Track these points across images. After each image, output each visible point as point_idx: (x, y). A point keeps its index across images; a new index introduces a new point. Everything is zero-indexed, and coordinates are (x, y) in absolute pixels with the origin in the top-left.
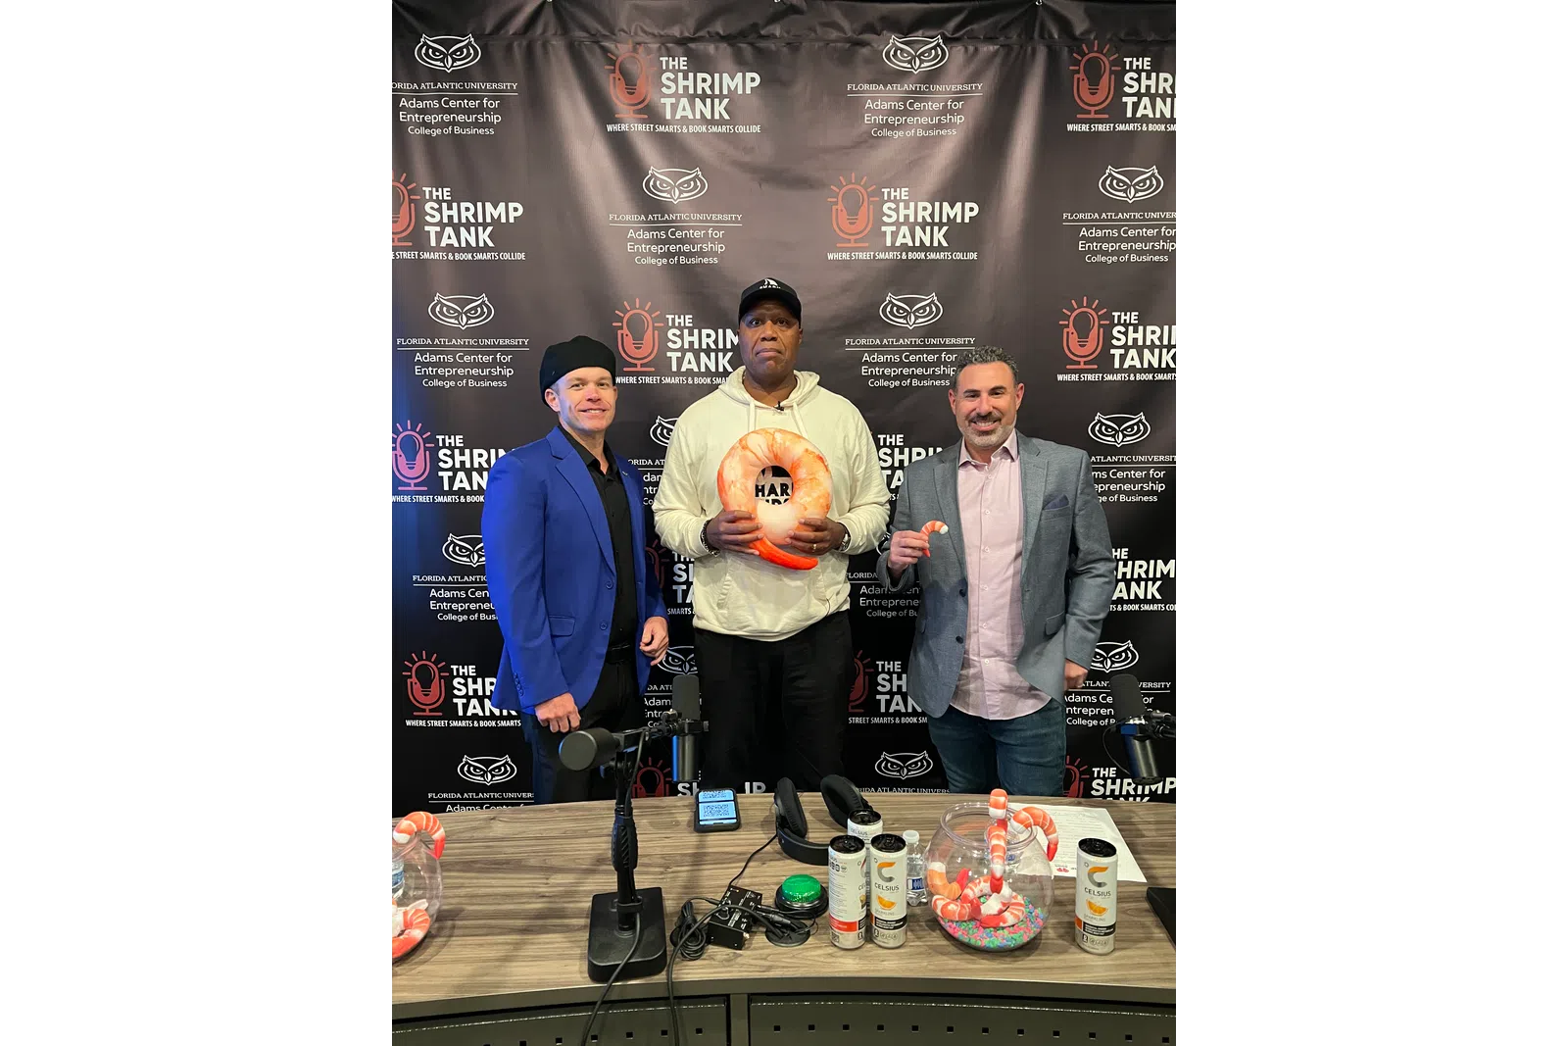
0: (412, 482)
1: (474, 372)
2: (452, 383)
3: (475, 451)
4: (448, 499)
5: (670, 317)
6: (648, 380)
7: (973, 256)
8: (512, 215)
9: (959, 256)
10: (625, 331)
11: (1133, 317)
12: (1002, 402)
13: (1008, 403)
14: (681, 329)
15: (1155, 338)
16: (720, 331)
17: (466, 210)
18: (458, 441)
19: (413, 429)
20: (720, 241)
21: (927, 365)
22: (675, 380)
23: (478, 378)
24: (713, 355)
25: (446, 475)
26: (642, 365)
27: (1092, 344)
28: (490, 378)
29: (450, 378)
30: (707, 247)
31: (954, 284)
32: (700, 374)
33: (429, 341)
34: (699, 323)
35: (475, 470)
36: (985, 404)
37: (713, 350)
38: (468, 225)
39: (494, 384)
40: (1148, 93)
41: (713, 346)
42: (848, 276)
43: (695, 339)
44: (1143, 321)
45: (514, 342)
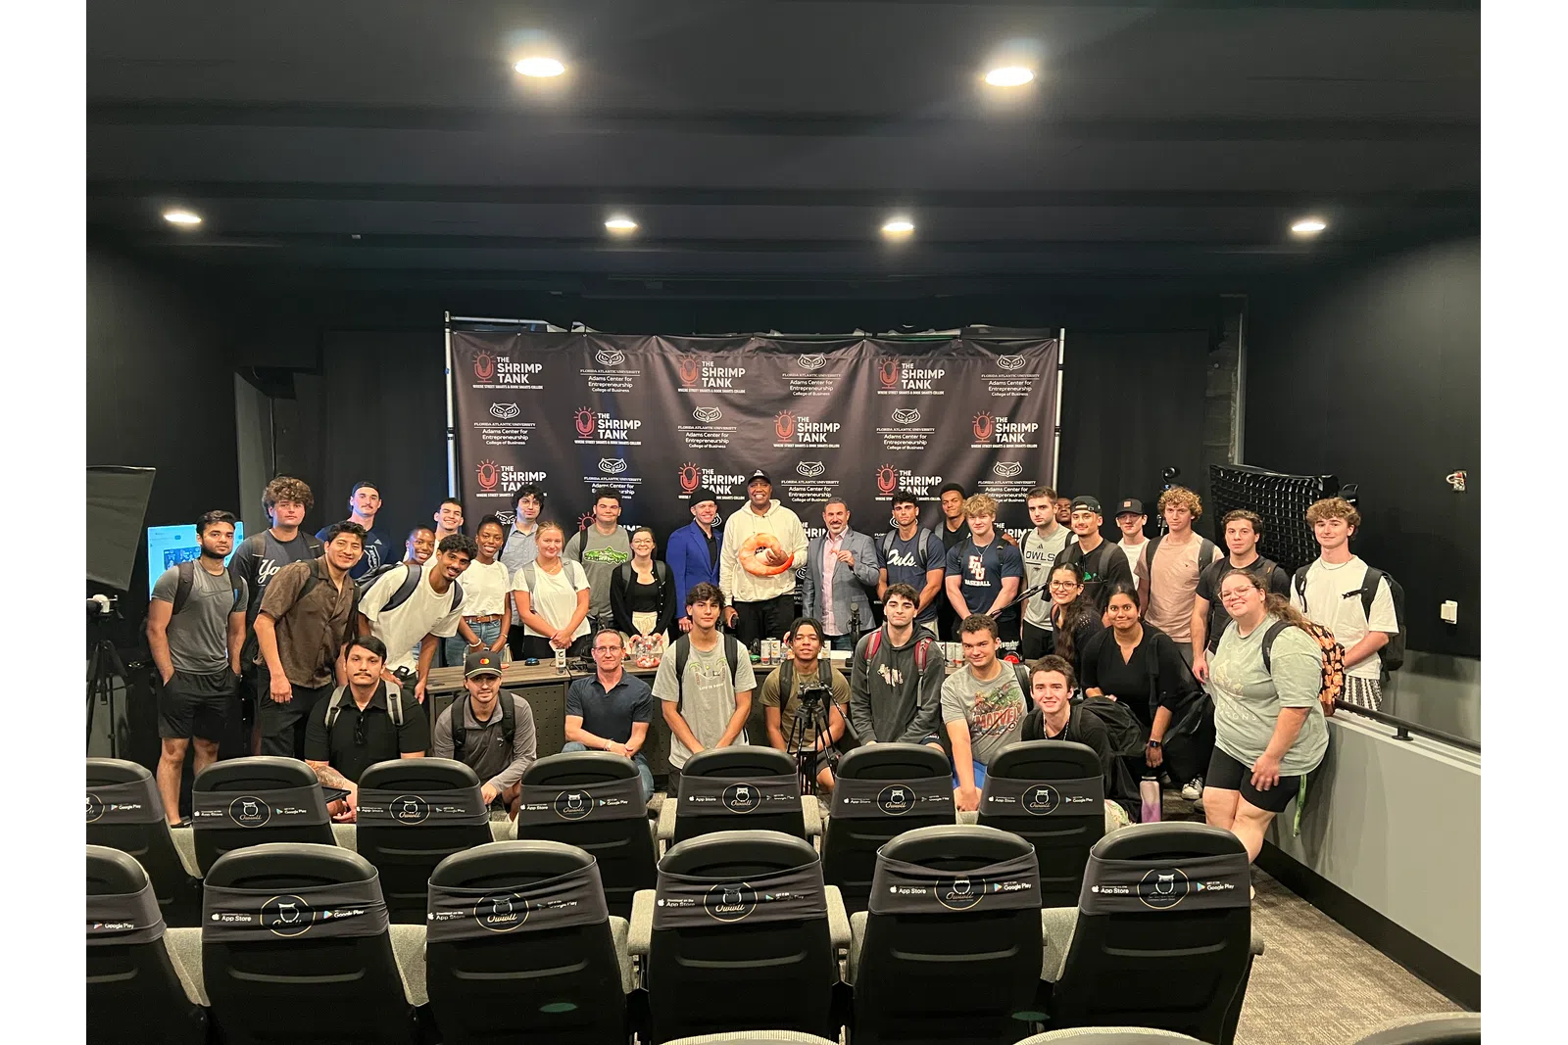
7: (838, 446)
8: (636, 426)
9: (831, 446)
11: (909, 473)
12: (841, 517)
13: (844, 517)
15: (919, 482)
17: (616, 423)
20: (727, 438)
21: (818, 492)
26: (691, 491)
27: (891, 483)
30: (720, 441)
31: (827, 457)
36: (835, 518)
38: (616, 430)
40: (912, 378)
42: (782, 453)
44: (913, 475)
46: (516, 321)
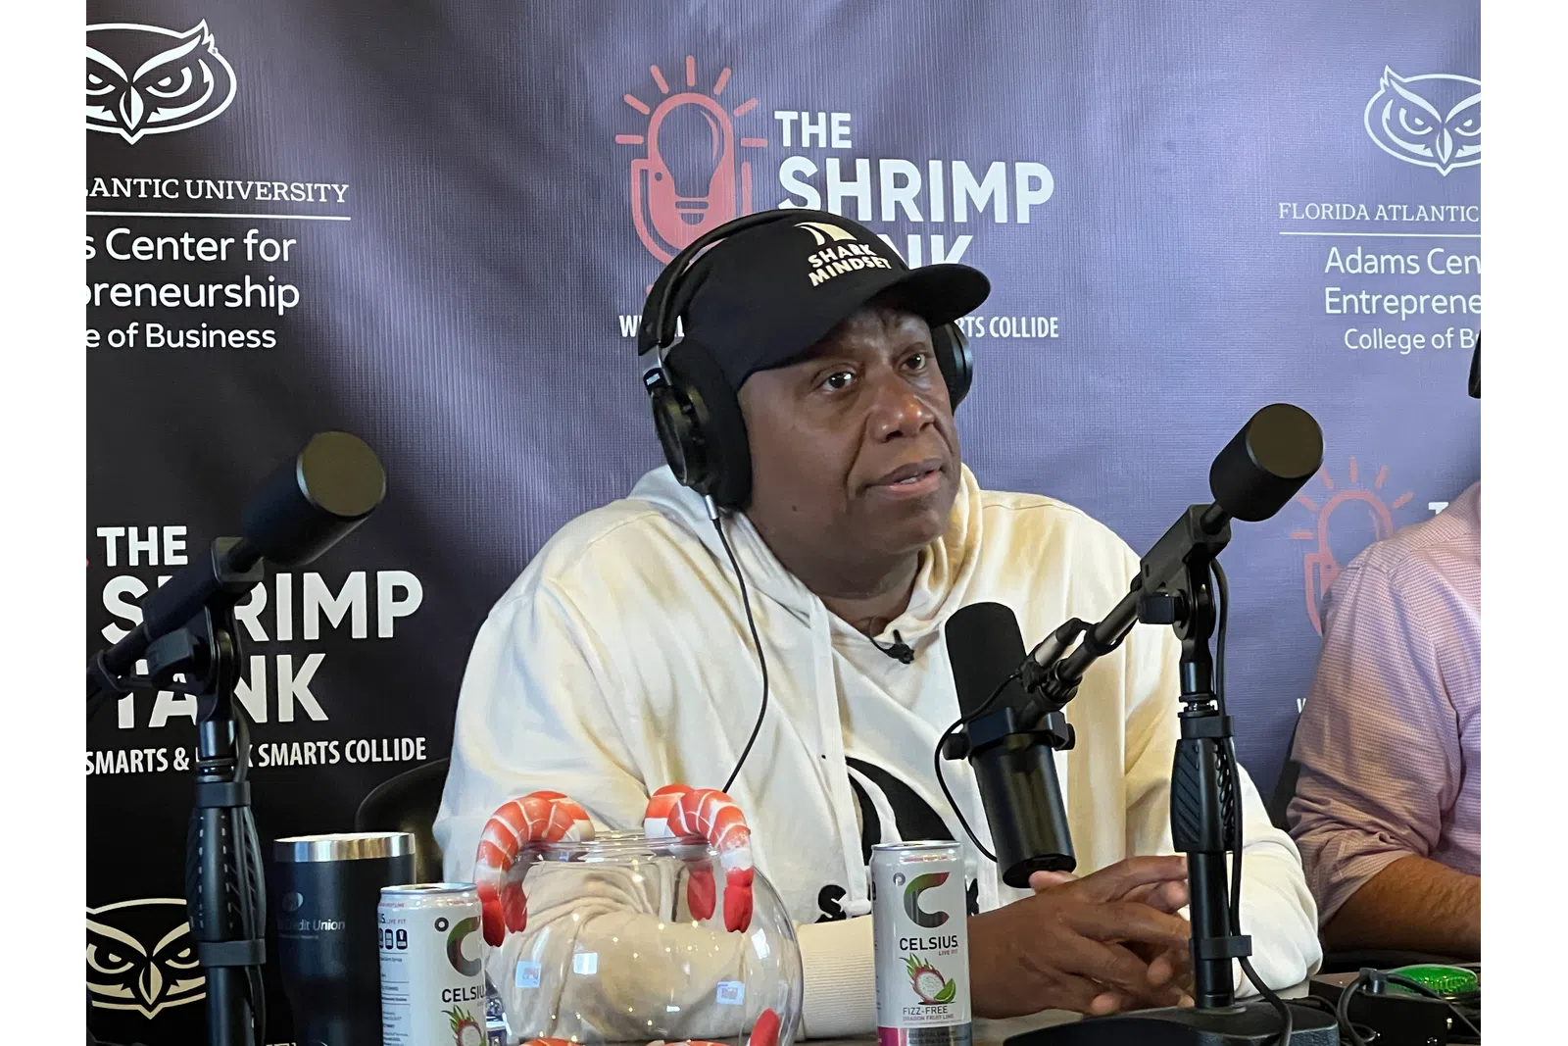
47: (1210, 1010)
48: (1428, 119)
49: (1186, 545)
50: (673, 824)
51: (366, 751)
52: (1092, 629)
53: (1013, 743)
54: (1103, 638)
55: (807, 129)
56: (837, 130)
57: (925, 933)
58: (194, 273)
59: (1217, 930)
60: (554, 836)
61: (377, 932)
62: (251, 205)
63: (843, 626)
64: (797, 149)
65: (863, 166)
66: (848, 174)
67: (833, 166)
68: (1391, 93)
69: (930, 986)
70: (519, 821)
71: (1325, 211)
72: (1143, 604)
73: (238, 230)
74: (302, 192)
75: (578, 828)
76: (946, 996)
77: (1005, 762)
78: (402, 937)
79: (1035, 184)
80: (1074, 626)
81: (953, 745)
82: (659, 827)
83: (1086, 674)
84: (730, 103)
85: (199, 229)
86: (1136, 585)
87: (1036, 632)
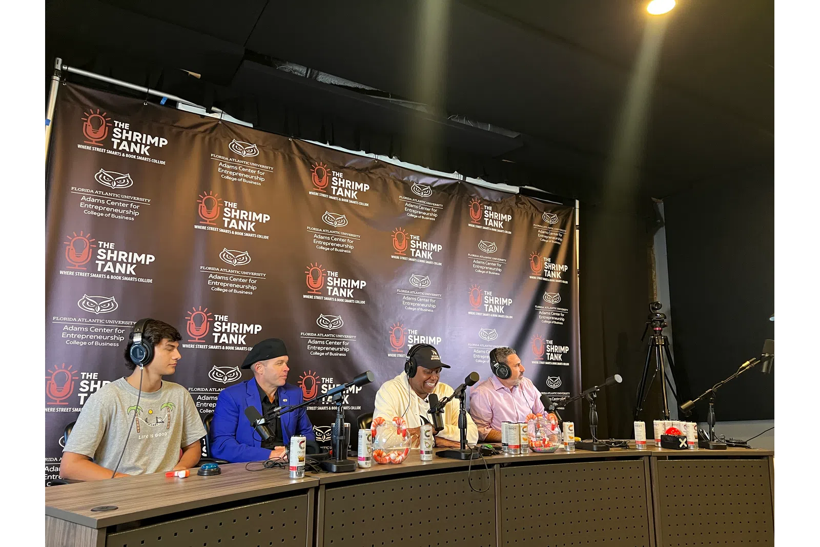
0: (197, 338)
1: (237, 286)
2: (226, 290)
3: (232, 324)
4: (216, 347)
5: (329, 272)
6: (318, 298)
7: (440, 264)
8: (265, 220)
9: (436, 263)
10: (310, 276)
14: (333, 277)
16: (349, 280)
17: (244, 214)
18: (225, 318)
19: (202, 311)
22: (330, 299)
23: (239, 289)
24: (345, 290)
25: (216, 335)
26: (316, 291)
28: (245, 290)
29: (226, 288)
30: (347, 246)
32: (340, 297)
33: (218, 269)
34: (341, 276)
35: (232, 333)
37: (346, 288)
39: (246, 293)
41: (346, 286)
43: (339, 282)
45: (259, 274)
46: (145, 90)
47: (462, 450)
48: (486, 334)
49: (461, 389)
50: (396, 422)
51: (353, 408)
52: (448, 398)
53: (437, 412)
54: (449, 400)
55: (412, 332)
56: (415, 332)
57: (427, 438)
58: (336, 346)
59: (464, 439)
60: (381, 423)
61: (358, 436)
62: (344, 338)
63: (419, 398)
64: (410, 334)
65: (418, 337)
66: (416, 338)
67: (415, 337)
68: (482, 331)
69: (428, 445)
70: (377, 421)
71: (474, 345)
72: (455, 395)
73: (342, 341)
74: (350, 337)
75: (384, 422)
76: (429, 446)
77: (435, 415)
78: (362, 436)
79: (439, 340)
80: (446, 398)
81: (429, 412)
82: (394, 422)
83: (447, 404)
84: (403, 328)
85: (337, 341)
86: (454, 393)
87: (440, 399)
